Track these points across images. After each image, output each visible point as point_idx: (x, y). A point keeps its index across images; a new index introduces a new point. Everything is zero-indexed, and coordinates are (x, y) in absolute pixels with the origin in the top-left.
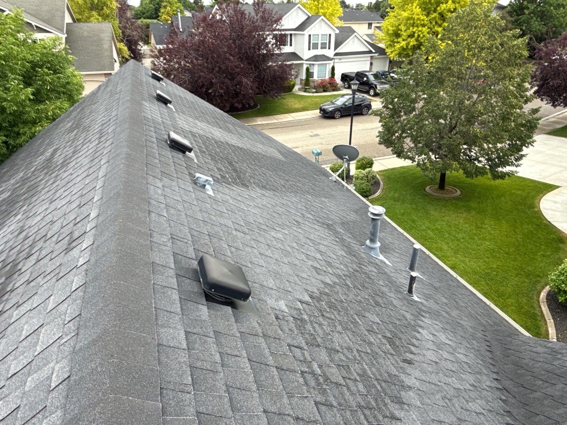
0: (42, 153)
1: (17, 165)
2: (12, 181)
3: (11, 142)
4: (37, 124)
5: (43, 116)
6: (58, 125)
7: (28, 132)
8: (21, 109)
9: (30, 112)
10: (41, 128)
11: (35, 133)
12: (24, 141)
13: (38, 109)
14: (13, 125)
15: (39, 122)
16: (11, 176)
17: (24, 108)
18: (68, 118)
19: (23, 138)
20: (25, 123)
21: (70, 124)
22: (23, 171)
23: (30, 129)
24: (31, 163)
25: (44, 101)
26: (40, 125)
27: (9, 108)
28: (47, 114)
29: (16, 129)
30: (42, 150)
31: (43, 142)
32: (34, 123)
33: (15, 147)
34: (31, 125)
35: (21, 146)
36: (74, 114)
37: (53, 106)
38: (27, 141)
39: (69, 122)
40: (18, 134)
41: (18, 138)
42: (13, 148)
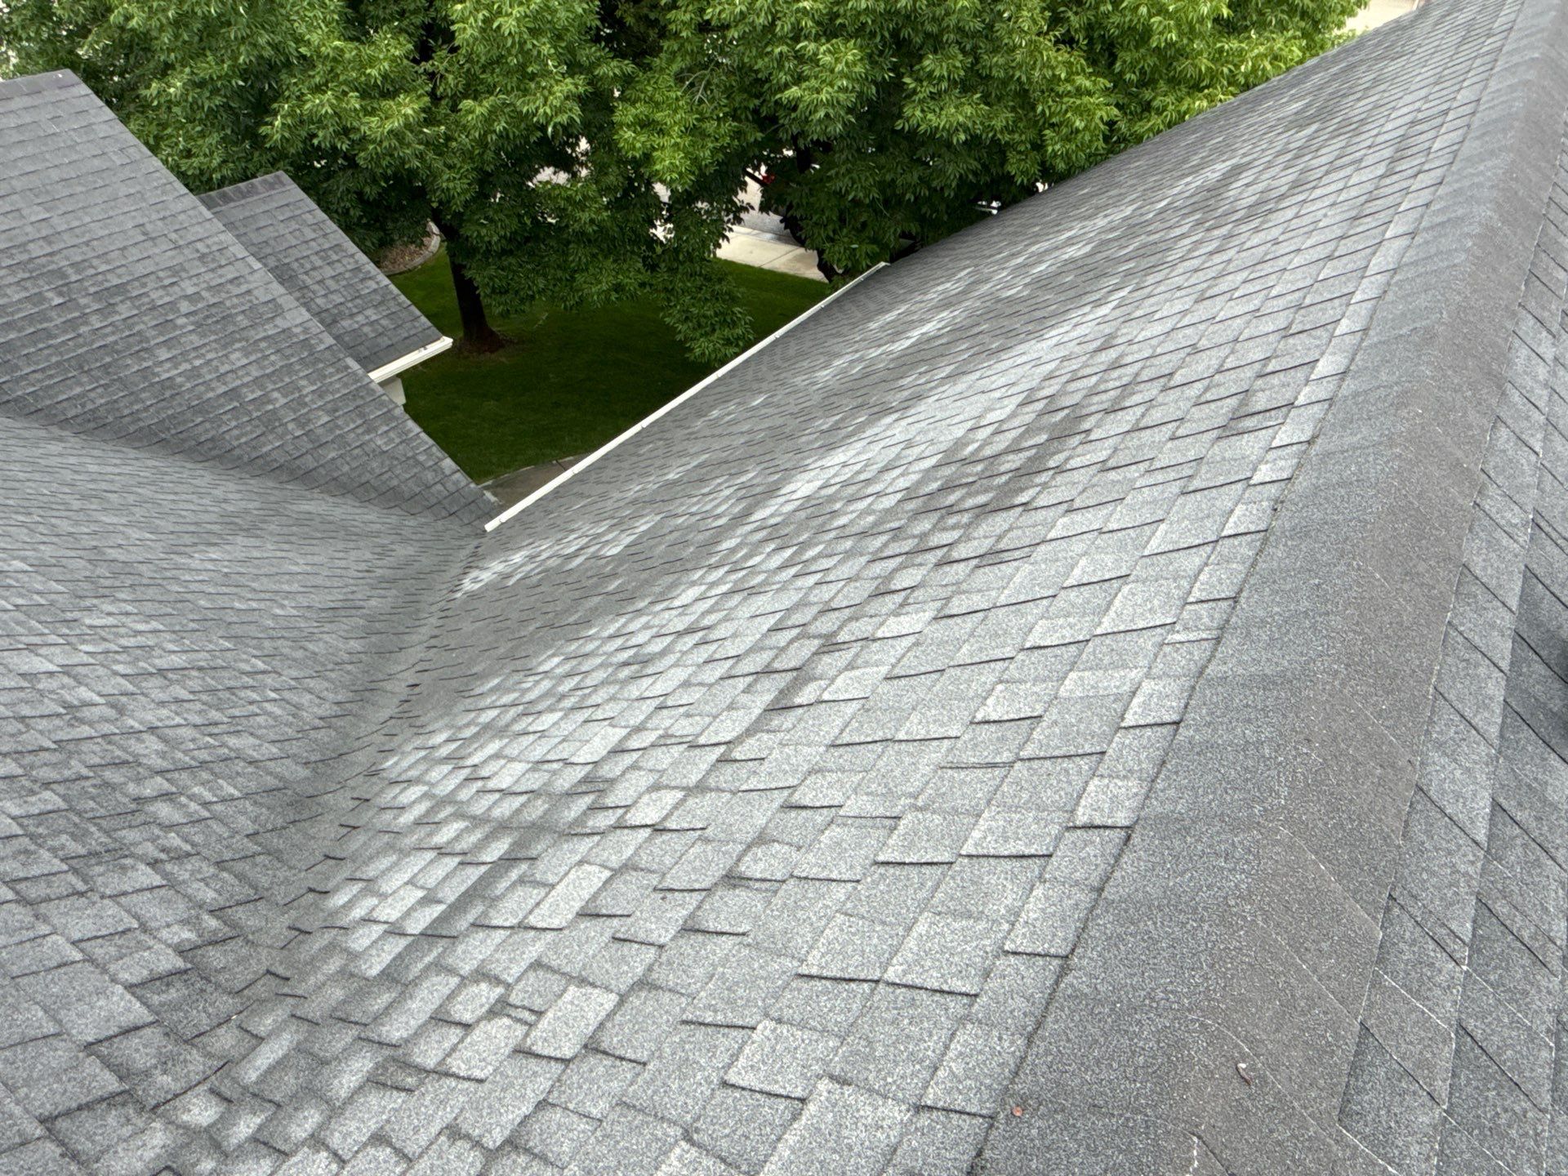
0: (1196, 170)
1: (1119, 185)
2: (1101, 222)
3: (1122, 126)
4: (1201, 90)
5: (1226, 70)
6: (1257, 101)
7: (1171, 107)
8: (1185, 41)
9: (1200, 53)
10: (1205, 103)
11: (1185, 113)
12: (1150, 129)
13: (1221, 50)
14: (1146, 81)
15: (1207, 87)
16: (1099, 209)
17: (1191, 41)
18: (1293, 86)
19: (1156, 121)
20: (1174, 82)
21: (1296, 106)
22: (1133, 202)
23: (1180, 100)
24: (1158, 187)
25: (1246, 29)
26: (1206, 97)
27: (1161, 33)
28: (1237, 67)
29: (1147, 94)
30: (1195, 160)
31: (1202, 141)
32: (1196, 87)
33: (1125, 140)
34: (1185, 90)
35: (1139, 139)
36: (1316, 79)
37: (1262, 49)
38: (1159, 131)
39: (1293, 99)
40: (1147, 107)
41: (1141, 120)
42: (1119, 141)
